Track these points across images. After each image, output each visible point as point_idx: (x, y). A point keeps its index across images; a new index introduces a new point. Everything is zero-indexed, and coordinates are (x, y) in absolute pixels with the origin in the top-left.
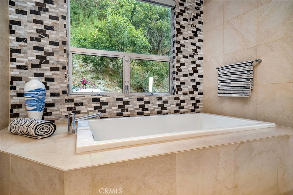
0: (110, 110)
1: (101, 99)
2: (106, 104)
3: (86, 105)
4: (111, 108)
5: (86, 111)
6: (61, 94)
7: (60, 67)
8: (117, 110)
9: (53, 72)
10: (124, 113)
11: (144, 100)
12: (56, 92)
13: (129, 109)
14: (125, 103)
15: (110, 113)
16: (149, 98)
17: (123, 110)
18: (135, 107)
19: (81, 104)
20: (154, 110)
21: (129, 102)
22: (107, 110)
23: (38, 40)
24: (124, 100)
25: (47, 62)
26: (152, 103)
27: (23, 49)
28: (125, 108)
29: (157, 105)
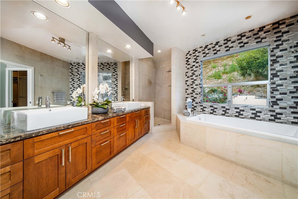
0: (219, 112)
1: (214, 106)
2: (216, 108)
3: (207, 108)
4: (219, 111)
5: (208, 111)
6: (199, 103)
7: (198, 93)
8: (222, 112)
9: (196, 95)
10: (226, 114)
11: (240, 109)
12: (197, 102)
13: (229, 113)
14: (227, 109)
15: (218, 113)
16: (244, 108)
17: (226, 113)
18: (233, 112)
19: (206, 108)
20: (248, 116)
21: (229, 109)
22: (217, 112)
23: (192, 85)
24: (226, 108)
25: (195, 92)
26: (247, 111)
27: (188, 88)
28: (227, 112)
29: (250, 113)
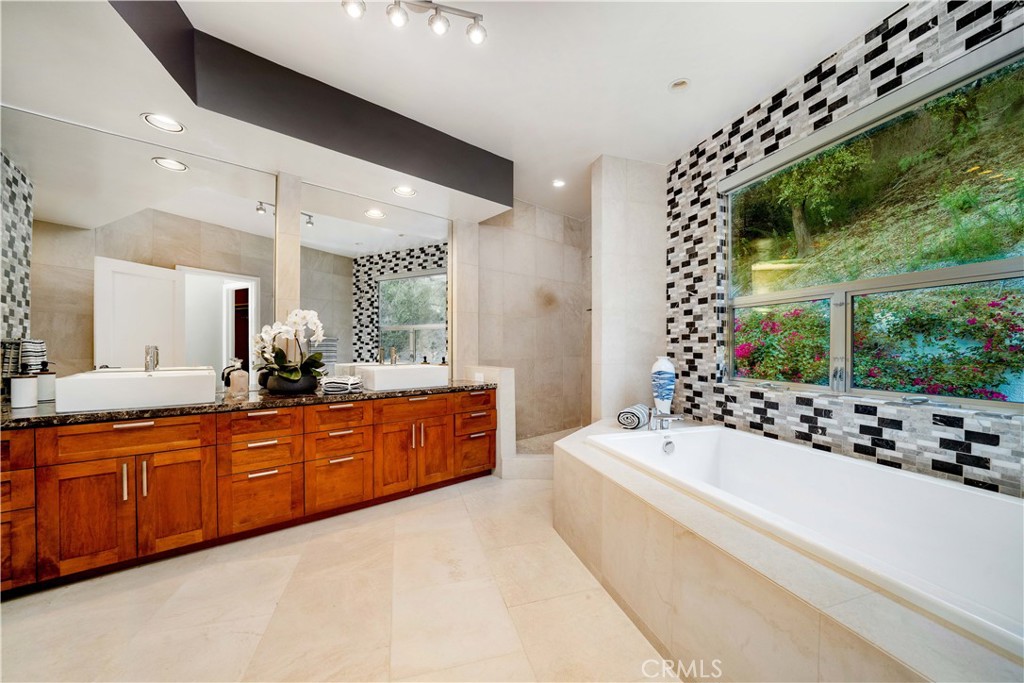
0: (784, 422)
1: (765, 395)
2: (775, 406)
3: (741, 403)
4: (785, 418)
5: (741, 414)
6: (709, 378)
7: (709, 335)
8: (797, 425)
9: (702, 344)
10: (814, 436)
11: (879, 415)
12: (704, 374)
13: (828, 431)
14: (818, 412)
15: (782, 428)
16: (900, 411)
17: (814, 429)
18: (846, 429)
19: (734, 399)
20: (918, 453)
21: (830, 412)
22: (776, 420)
23: (687, 300)
24: (815, 406)
25: (696, 331)
26: (913, 430)
27: (675, 316)
28: (819, 425)
29: (934, 439)
